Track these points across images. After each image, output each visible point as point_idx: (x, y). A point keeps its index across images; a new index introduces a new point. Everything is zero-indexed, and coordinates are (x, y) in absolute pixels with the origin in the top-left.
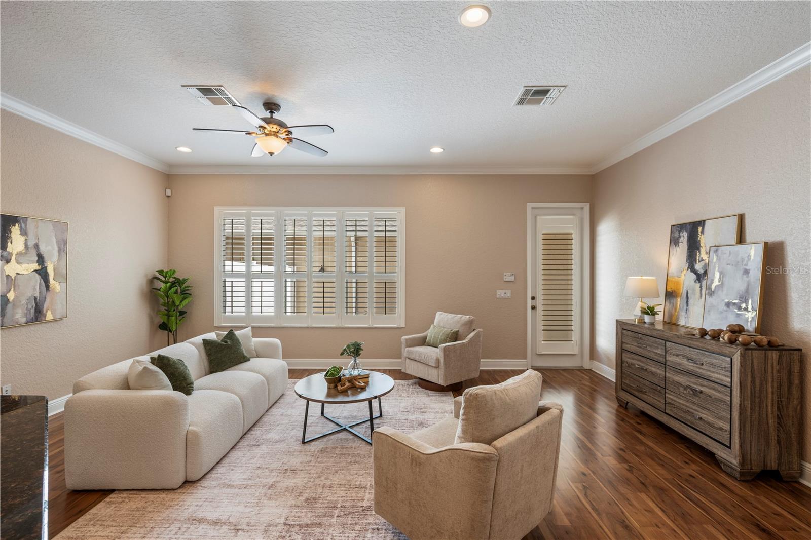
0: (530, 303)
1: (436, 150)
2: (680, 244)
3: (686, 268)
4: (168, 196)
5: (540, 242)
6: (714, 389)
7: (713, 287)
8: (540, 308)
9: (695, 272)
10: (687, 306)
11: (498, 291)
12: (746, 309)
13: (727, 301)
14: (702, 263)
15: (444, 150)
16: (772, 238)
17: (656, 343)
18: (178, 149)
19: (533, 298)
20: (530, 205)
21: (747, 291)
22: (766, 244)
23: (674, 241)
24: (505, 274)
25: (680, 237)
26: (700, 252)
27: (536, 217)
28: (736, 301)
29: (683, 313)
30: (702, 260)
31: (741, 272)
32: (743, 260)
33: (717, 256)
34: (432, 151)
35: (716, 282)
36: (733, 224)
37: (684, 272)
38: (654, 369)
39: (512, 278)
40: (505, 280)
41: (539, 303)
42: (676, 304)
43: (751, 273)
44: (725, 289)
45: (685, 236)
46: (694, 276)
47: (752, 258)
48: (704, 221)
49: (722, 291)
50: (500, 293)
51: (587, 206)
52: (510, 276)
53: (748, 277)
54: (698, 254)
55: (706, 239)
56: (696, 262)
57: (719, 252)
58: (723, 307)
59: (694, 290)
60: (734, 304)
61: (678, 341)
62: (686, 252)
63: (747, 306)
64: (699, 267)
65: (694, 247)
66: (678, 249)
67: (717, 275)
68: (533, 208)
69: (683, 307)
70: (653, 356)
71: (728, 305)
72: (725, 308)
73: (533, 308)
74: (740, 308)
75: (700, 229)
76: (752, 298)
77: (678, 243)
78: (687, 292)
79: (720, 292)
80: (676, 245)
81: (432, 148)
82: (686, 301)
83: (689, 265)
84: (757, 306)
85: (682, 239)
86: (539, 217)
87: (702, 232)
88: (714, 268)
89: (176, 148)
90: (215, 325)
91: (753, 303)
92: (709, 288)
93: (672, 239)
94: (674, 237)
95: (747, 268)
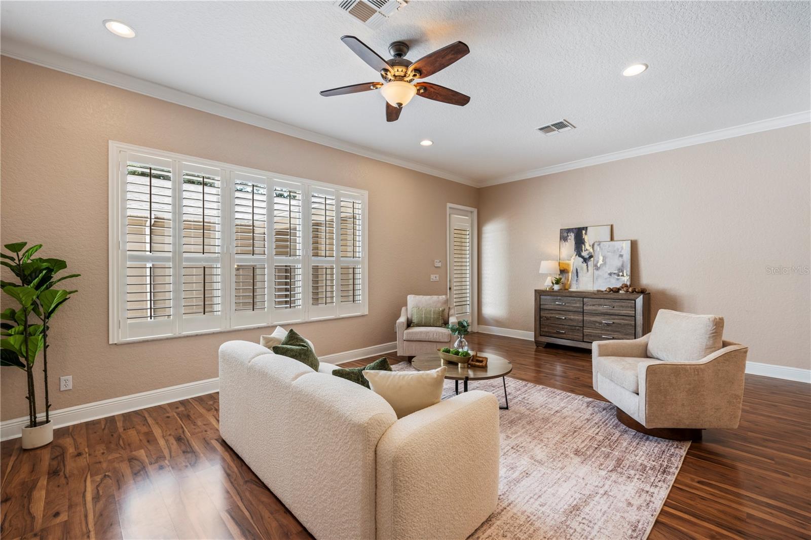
0: (449, 285)
2: (569, 240)
3: (575, 255)
5: (453, 236)
6: (623, 319)
7: (599, 265)
8: (453, 288)
9: (582, 257)
10: (577, 277)
11: (432, 275)
12: (623, 276)
13: (609, 272)
14: (587, 252)
16: (633, 238)
17: (574, 300)
19: (450, 281)
20: (449, 205)
21: (623, 266)
22: (631, 241)
23: (563, 238)
24: (435, 261)
25: (568, 236)
26: (585, 245)
28: (616, 272)
29: (574, 282)
30: (587, 250)
31: (618, 256)
32: (618, 249)
33: (600, 247)
35: (601, 262)
36: (607, 230)
37: (573, 257)
38: (572, 317)
39: (440, 264)
40: (436, 266)
41: (453, 284)
42: (568, 277)
43: (624, 256)
44: (607, 266)
45: (572, 236)
46: (582, 260)
47: (624, 248)
48: (587, 228)
49: (606, 267)
50: (433, 277)
52: (438, 263)
53: (622, 258)
54: (583, 246)
55: (588, 238)
56: (582, 251)
57: (602, 245)
58: (607, 275)
59: (582, 268)
60: (614, 273)
61: (595, 296)
62: (574, 245)
63: (623, 274)
64: (584, 254)
65: (579, 242)
66: (567, 243)
67: (601, 258)
68: (450, 208)
69: (574, 278)
70: (571, 309)
71: (610, 274)
72: (609, 276)
73: (450, 289)
74: (618, 275)
75: (584, 232)
76: (626, 269)
77: (567, 240)
78: (577, 270)
79: (604, 268)
80: (565, 241)
81: (422, 141)
82: (576, 274)
83: (577, 253)
84: (629, 273)
85: (569, 237)
86: (452, 216)
87: (586, 234)
88: (599, 254)
89: (105, 22)
90: (111, 342)
91: (627, 271)
92: (596, 266)
93: (562, 237)
94: (563, 236)
95: (621, 253)
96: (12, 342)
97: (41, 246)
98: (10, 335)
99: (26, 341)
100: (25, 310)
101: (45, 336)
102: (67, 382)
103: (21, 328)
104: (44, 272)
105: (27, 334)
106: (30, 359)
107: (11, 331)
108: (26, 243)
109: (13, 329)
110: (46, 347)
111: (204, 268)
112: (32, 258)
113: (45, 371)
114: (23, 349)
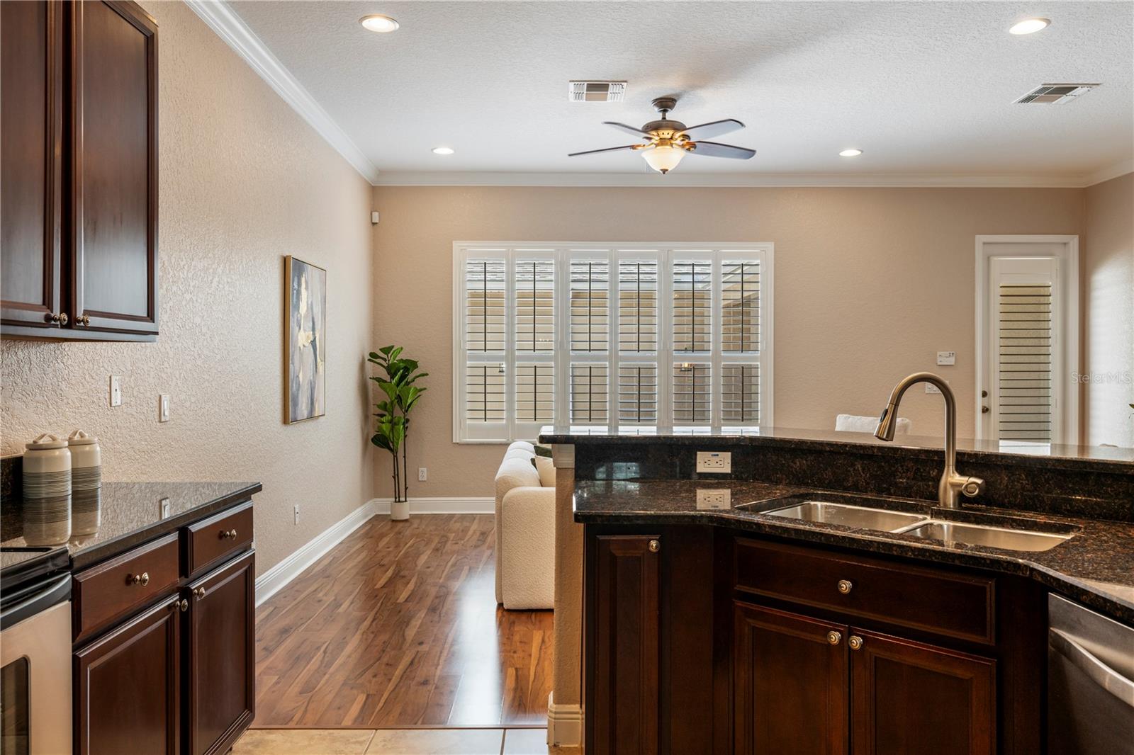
0: (980, 402)
1: (850, 153)
4: (374, 224)
5: (996, 301)
8: (995, 409)
15: (862, 152)
18: (435, 151)
19: (984, 394)
20: (980, 239)
24: (939, 353)
27: (989, 258)
34: (841, 154)
39: (951, 361)
40: (939, 363)
41: (995, 402)
51: (1074, 241)
52: (947, 357)
68: (984, 243)
73: (985, 410)
81: (844, 151)
86: (995, 259)
89: (432, 150)
90: (454, 441)
96: (385, 429)
97: (402, 348)
98: (383, 423)
99: (392, 430)
100: (392, 402)
101: (406, 428)
102: (424, 474)
103: (390, 418)
104: (401, 371)
105: (393, 423)
106: (395, 444)
107: (384, 419)
108: (393, 347)
109: (384, 418)
110: (405, 436)
111: (535, 367)
112: (397, 359)
113: (405, 457)
114: (391, 436)
